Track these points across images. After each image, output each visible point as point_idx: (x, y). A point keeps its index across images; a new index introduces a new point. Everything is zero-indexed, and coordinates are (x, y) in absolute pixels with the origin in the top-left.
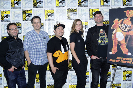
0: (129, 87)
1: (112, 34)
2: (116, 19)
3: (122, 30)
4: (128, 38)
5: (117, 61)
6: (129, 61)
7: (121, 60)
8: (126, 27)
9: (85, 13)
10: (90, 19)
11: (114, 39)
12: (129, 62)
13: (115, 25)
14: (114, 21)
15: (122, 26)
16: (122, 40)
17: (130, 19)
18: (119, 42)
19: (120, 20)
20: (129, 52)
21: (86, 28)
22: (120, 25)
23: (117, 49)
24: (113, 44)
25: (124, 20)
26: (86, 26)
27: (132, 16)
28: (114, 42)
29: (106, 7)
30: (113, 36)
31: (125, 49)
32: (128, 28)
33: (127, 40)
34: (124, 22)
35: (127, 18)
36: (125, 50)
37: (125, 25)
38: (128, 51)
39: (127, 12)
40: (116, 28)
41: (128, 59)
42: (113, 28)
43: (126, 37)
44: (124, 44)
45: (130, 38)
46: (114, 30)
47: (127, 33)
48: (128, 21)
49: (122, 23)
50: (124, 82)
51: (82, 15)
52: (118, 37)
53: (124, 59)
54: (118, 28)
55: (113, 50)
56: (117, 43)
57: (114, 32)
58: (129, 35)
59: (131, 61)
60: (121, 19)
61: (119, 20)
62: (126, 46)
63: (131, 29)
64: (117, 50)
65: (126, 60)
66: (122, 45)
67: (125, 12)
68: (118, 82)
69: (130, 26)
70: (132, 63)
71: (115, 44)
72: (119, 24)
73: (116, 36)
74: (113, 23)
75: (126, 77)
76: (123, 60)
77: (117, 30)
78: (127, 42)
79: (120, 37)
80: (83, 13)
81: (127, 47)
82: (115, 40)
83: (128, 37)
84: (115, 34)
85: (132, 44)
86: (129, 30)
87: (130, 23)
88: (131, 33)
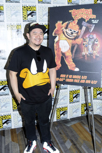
1: (54, 42)
2: (59, 22)
3: (67, 37)
4: (75, 48)
5: (61, 80)
6: (76, 79)
7: (66, 78)
8: (72, 33)
9: (17, 12)
10: (24, 21)
11: (56, 50)
12: (76, 81)
13: (57, 31)
14: (56, 25)
15: (66, 32)
16: (67, 51)
18: (63, 54)
20: (77, 67)
22: (65, 30)
24: (56, 57)
25: (70, 23)
27: (80, 18)
28: (57, 54)
29: (46, 5)
30: (55, 45)
32: (75, 34)
33: (74, 51)
34: (69, 25)
35: (73, 20)
36: (71, 65)
37: (70, 30)
38: (75, 65)
39: (74, 12)
40: (59, 34)
41: (75, 77)
42: (55, 34)
43: (72, 47)
47: (74, 42)
48: (74, 24)
49: (66, 28)
51: (12, 15)
53: (70, 76)
54: (62, 34)
56: (61, 55)
59: (79, 79)
61: (63, 23)
62: (73, 59)
63: (79, 36)
64: (60, 65)
65: (72, 78)
66: (67, 58)
67: (70, 11)
68: (63, 106)
69: (77, 32)
70: (80, 81)
71: (58, 57)
72: (63, 28)
73: (59, 46)
74: (55, 28)
75: (74, 98)
76: (68, 78)
77: (61, 37)
78: (73, 54)
79: (64, 47)
80: (13, 12)
81: (74, 61)
82: (58, 51)
83: (74, 46)
84: (58, 42)
85: (80, 57)
86: (76, 38)
87: (77, 27)
88: (79, 41)
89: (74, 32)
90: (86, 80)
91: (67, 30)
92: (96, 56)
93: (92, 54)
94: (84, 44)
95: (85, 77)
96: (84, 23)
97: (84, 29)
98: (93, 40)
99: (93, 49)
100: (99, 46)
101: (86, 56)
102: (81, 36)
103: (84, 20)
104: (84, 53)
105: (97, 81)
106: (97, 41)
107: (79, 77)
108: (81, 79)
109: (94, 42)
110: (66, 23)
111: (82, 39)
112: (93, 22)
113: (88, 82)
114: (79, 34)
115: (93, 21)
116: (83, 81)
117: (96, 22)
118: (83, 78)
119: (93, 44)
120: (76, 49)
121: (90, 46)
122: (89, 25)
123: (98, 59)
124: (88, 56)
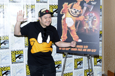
0: (81, 75)
1: (62, 19)
2: (65, 3)
3: (72, 15)
5: (67, 49)
6: (79, 48)
8: (76, 12)
10: (37, 2)
11: (63, 25)
12: (79, 50)
13: (64, 10)
14: (63, 5)
15: (71, 11)
16: (72, 26)
17: (80, 4)
18: (69, 28)
19: (70, 5)
20: (80, 38)
21: (32, 13)
22: (70, 10)
23: (67, 35)
24: (63, 31)
25: (74, 4)
26: (32, 10)
27: (82, 0)
28: (64, 28)
30: (62, 21)
31: (75, 36)
32: (78, 13)
33: (77, 26)
34: (73, 6)
35: (77, 2)
37: (75, 10)
38: (78, 37)
40: (65, 13)
41: (78, 46)
42: (62, 13)
43: (76, 23)
44: (74, 30)
45: (80, 23)
46: (63, 15)
47: (77, 19)
48: (77, 5)
49: (71, 8)
50: (76, 70)
52: (68, 22)
54: (68, 12)
55: (63, 37)
56: (67, 29)
57: (63, 17)
58: (79, 20)
59: (81, 48)
60: (70, 3)
61: (68, 4)
62: (76, 32)
63: (81, 14)
64: (67, 37)
66: (72, 32)
68: (69, 72)
69: (80, 11)
70: (82, 50)
71: (65, 31)
72: (69, 8)
73: (65, 22)
74: (63, 8)
77: (67, 15)
78: (77, 28)
79: (70, 23)
81: (78, 33)
82: (65, 26)
83: (78, 22)
84: (65, 19)
85: (82, 31)
86: (79, 15)
87: (80, 7)
88: (81, 18)
89: (78, 11)
90: (87, 49)
91: (72, 10)
92: (95, 30)
93: (92, 28)
94: (85, 21)
95: (87, 47)
96: (85, 5)
97: (86, 9)
98: (92, 18)
99: (92, 24)
100: (97, 22)
101: (87, 30)
102: (83, 14)
103: (85, 2)
104: (85, 28)
105: (96, 50)
106: (95, 18)
107: (81, 46)
108: (83, 48)
109: (93, 19)
110: (71, 4)
111: (83, 17)
112: (92, 4)
113: (89, 50)
114: (81, 12)
115: (92, 2)
116: (85, 50)
117: (94, 3)
118: (84, 47)
119: (93, 20)
120: (79, 25)
121: (90, 22)
122: (89, 6)
123: (96, 32)
124: (88, 30)
